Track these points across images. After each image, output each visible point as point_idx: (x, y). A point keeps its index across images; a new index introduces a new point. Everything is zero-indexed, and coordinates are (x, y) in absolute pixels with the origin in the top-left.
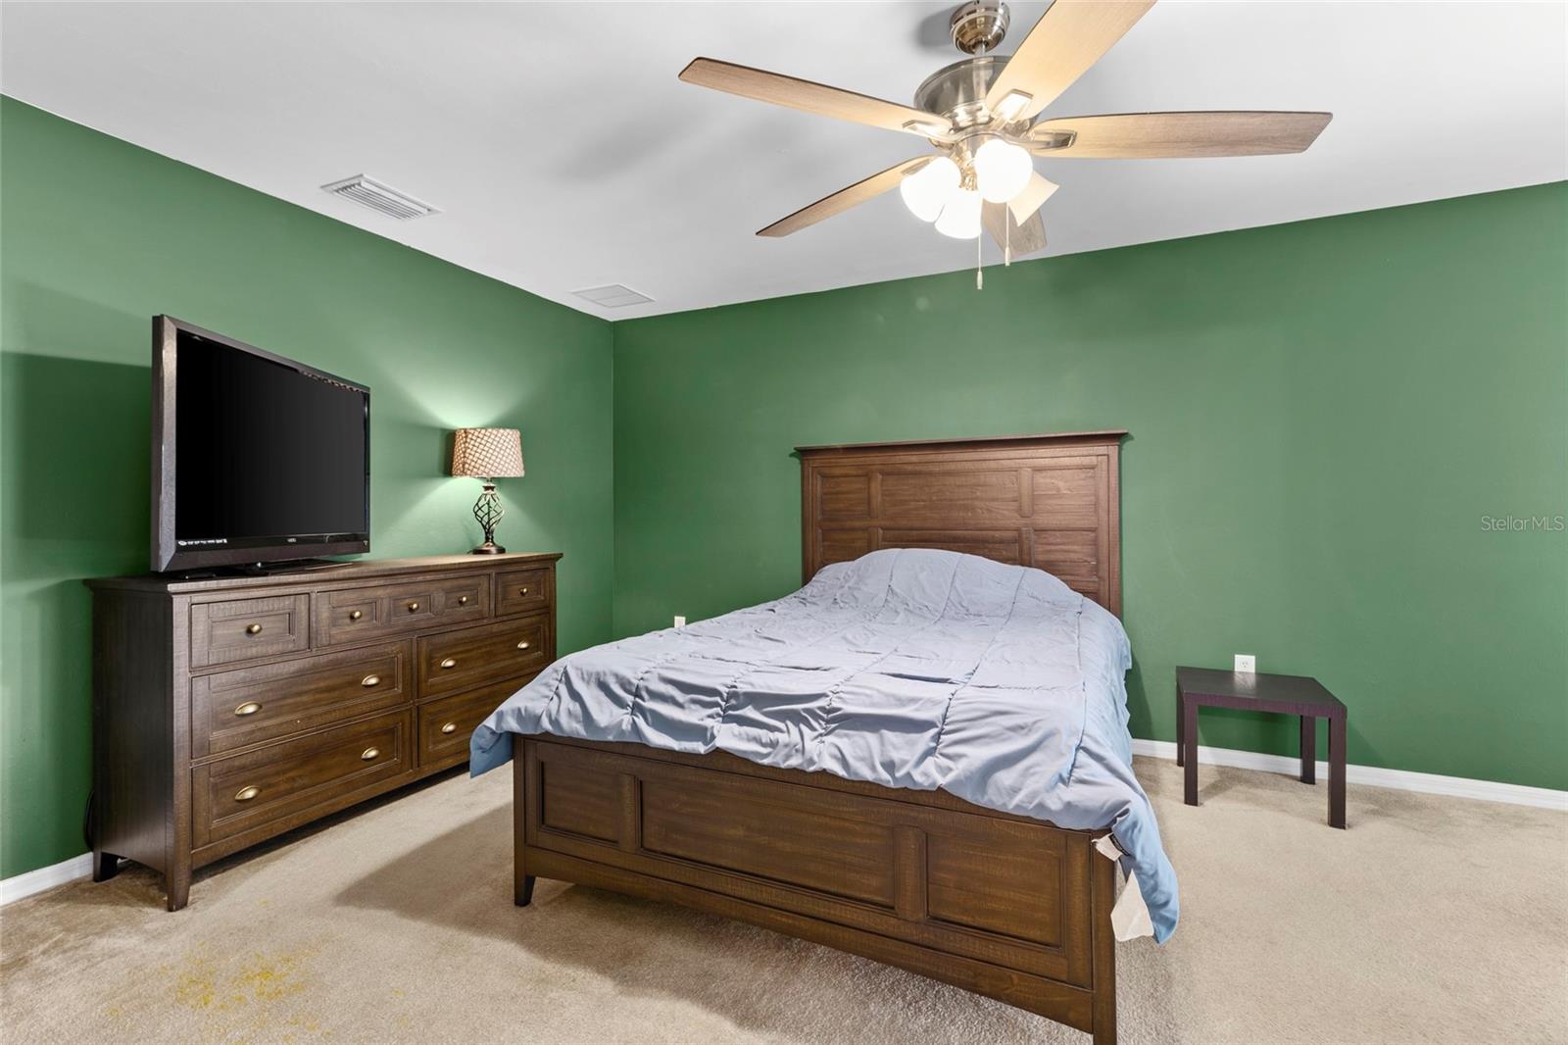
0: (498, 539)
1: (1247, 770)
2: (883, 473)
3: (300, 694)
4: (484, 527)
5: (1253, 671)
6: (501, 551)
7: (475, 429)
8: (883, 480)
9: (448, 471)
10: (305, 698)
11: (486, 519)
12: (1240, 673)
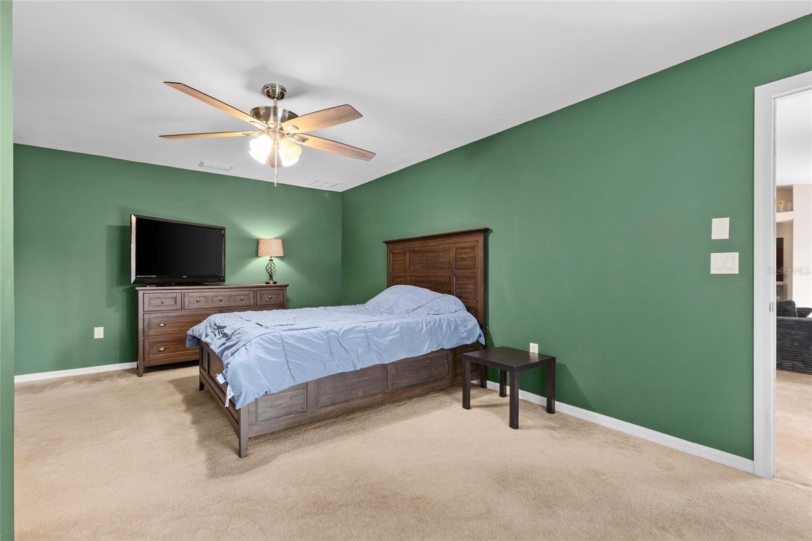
0: (275, 279)
1: (535, 404)
2: (409, 252)
3: (179, 323)
4: (269, 273)
5: (537, 352)
6: (275, 283)
7: (269, 239)
8: (409, 255)
9: (257, 255)
10: (180, 324)
11: (270, 270)
12: (533, 353)
